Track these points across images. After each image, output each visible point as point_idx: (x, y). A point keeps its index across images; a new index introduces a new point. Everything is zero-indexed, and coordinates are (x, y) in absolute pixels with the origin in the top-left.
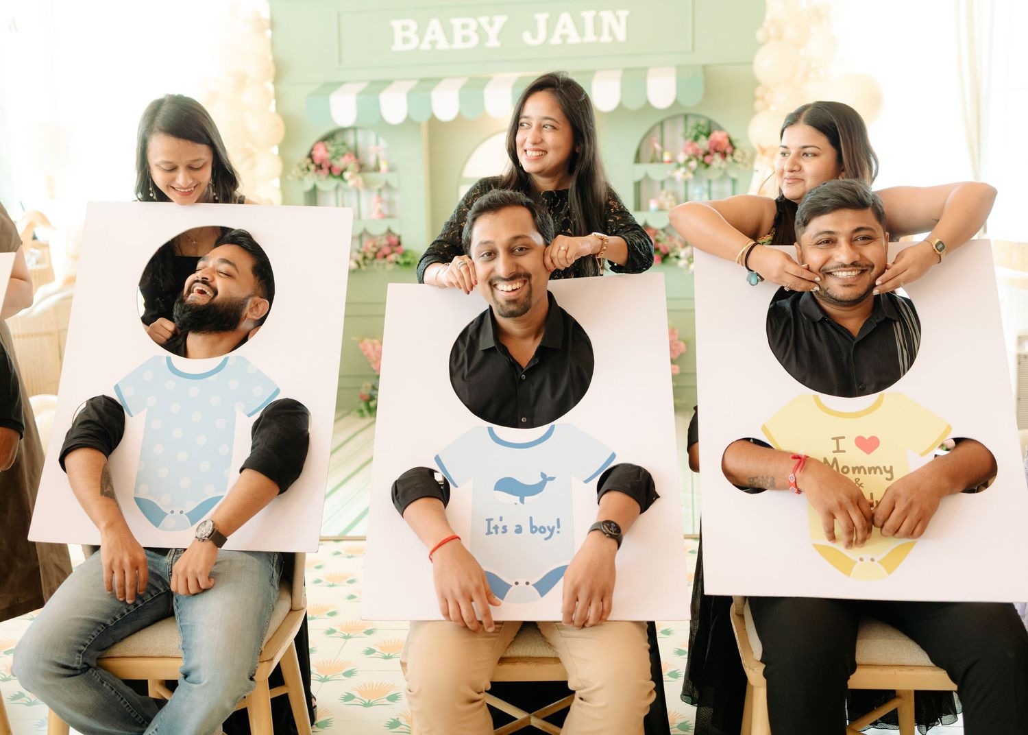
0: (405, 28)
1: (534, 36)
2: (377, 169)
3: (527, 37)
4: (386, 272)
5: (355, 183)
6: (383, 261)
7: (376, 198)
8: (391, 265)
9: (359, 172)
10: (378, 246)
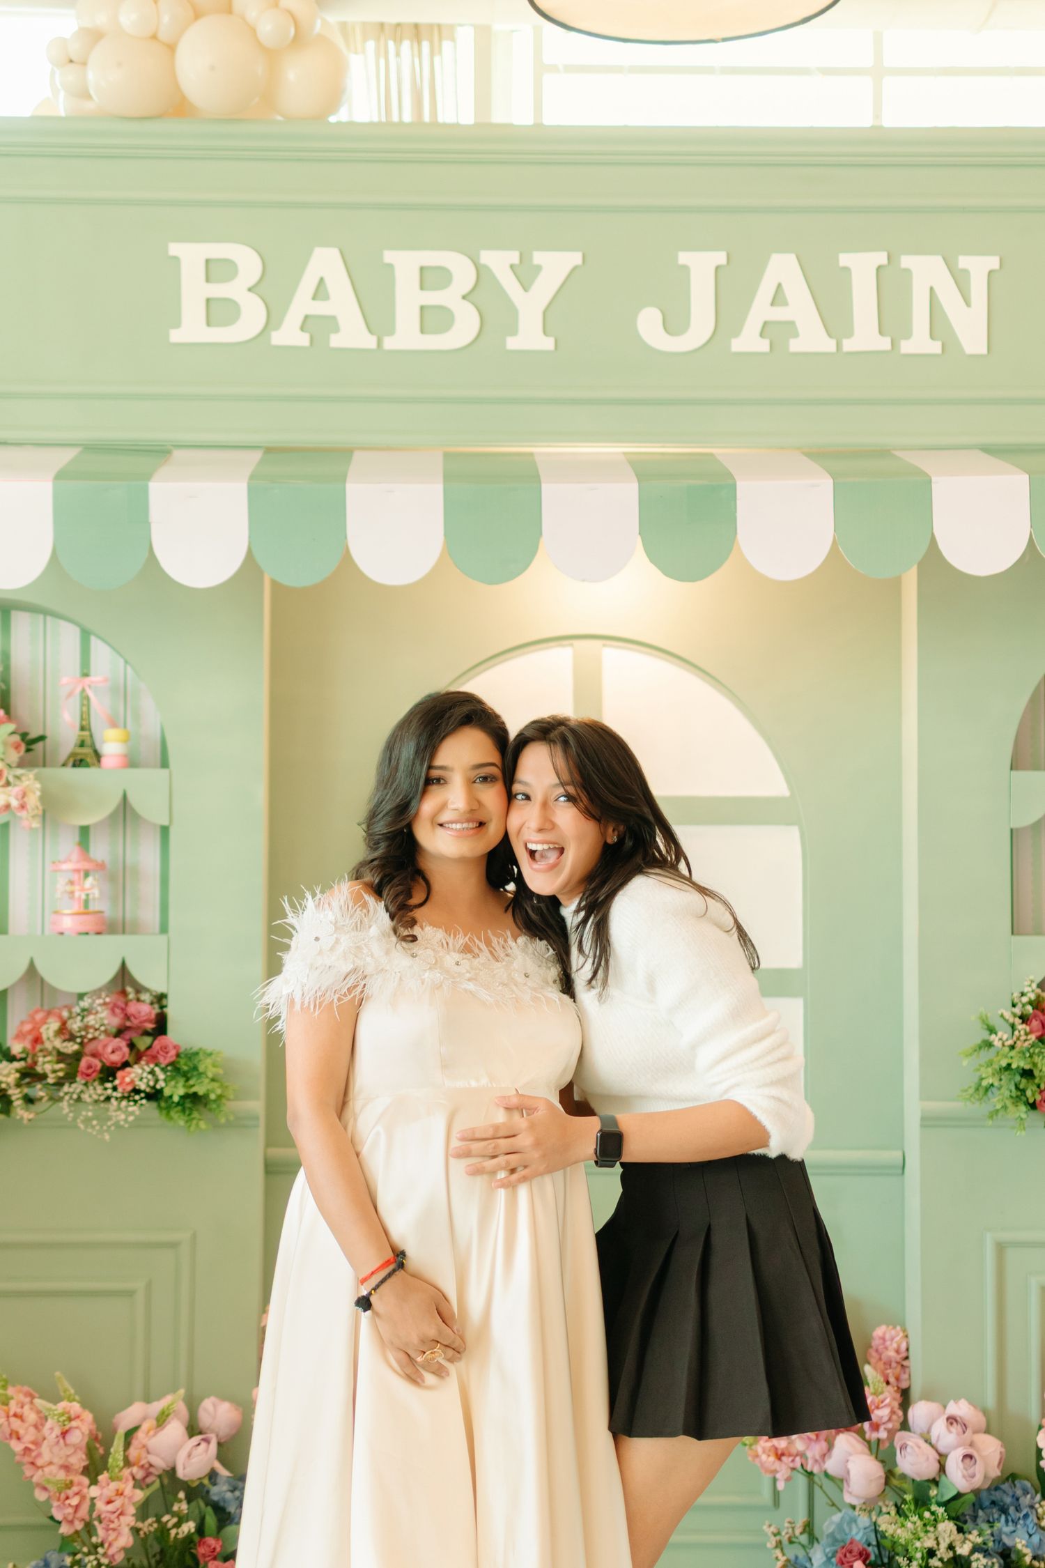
0: (215, 270)
2: (87, 755)
3: (649, 324)
4: (106, 1131)
5: (15, 803)
6: (99, 1089)
7: (75, 856)
8: (132, 1103)
9: (21, 764)
10: (78, 1034)
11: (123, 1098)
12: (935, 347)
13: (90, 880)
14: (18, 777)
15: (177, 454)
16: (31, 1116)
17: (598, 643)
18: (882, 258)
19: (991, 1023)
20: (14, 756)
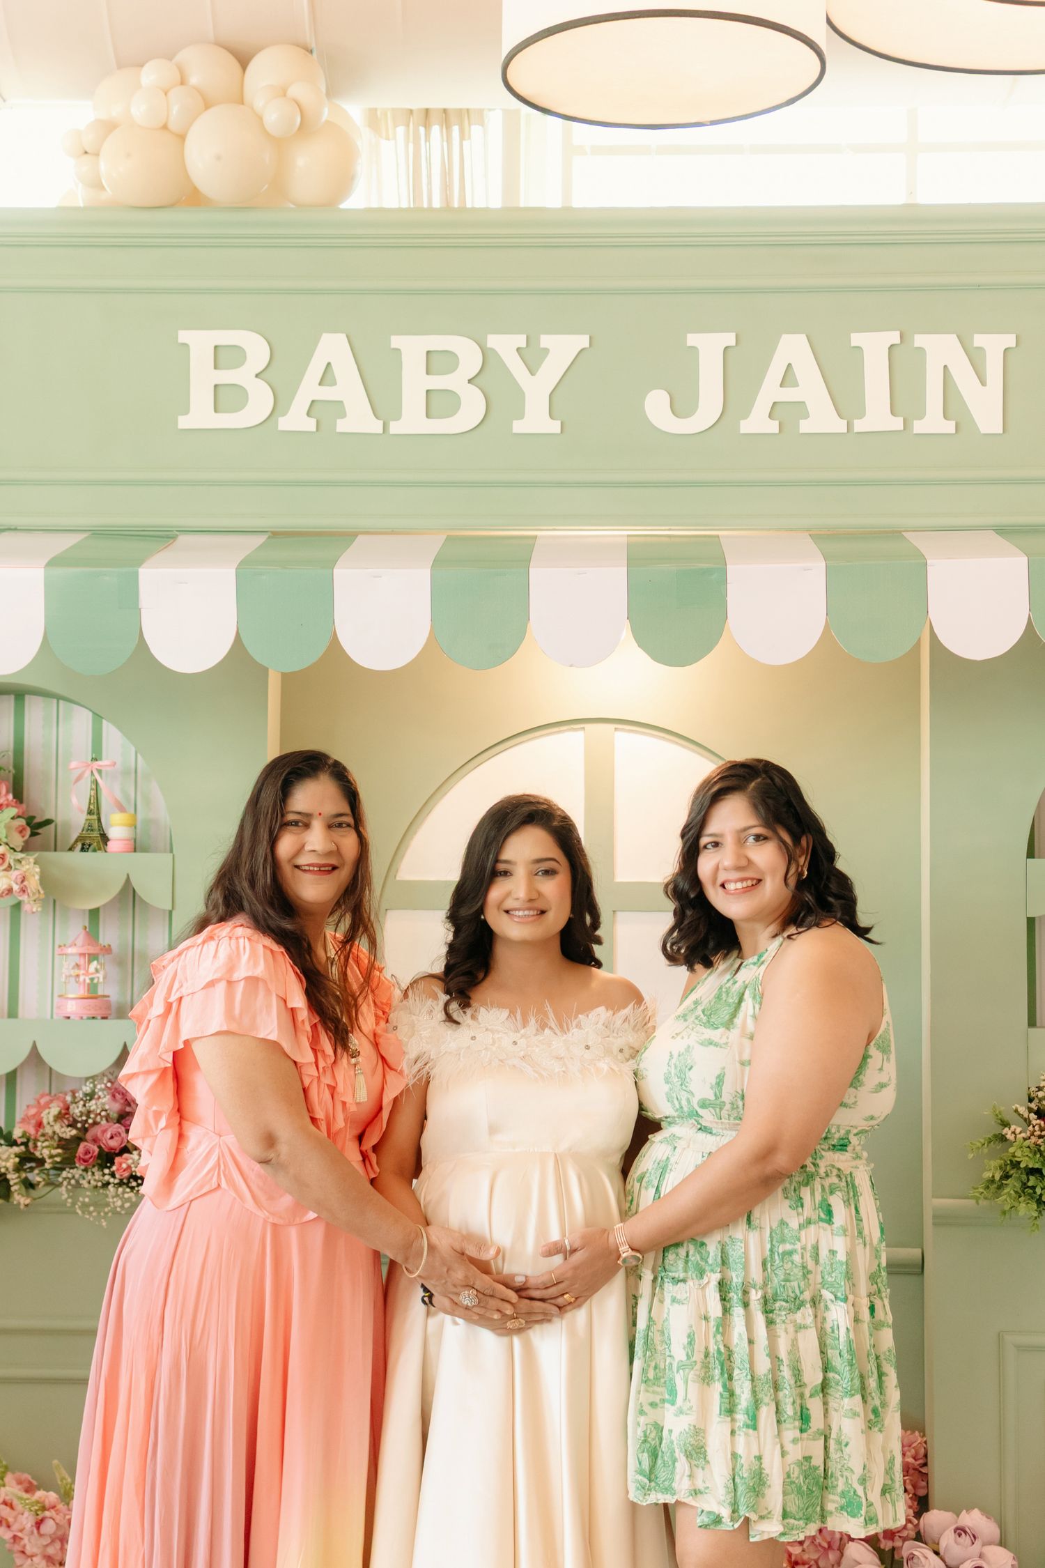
0: (223, 357)
1: (682, 405)
2: (94, 839)
3: (657, 406)
4: (104, 1218)
5: (16, 888)
6: (98, 1175)
7: (80, 942)
8: (128, 1190)
9: (26, 849)
10: (80, 1119)
11: (121, 1184)
12: (950, 427)
13: (94, 964)
14: (19, 861)
15: (183, 539)
16: (28, 1201)
17: (612, 726)
18: (894, 337)
19: (1007, 1118)
20: (18, 841)
